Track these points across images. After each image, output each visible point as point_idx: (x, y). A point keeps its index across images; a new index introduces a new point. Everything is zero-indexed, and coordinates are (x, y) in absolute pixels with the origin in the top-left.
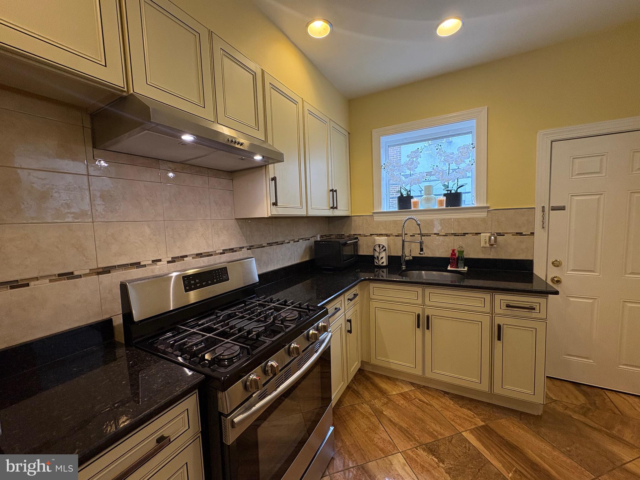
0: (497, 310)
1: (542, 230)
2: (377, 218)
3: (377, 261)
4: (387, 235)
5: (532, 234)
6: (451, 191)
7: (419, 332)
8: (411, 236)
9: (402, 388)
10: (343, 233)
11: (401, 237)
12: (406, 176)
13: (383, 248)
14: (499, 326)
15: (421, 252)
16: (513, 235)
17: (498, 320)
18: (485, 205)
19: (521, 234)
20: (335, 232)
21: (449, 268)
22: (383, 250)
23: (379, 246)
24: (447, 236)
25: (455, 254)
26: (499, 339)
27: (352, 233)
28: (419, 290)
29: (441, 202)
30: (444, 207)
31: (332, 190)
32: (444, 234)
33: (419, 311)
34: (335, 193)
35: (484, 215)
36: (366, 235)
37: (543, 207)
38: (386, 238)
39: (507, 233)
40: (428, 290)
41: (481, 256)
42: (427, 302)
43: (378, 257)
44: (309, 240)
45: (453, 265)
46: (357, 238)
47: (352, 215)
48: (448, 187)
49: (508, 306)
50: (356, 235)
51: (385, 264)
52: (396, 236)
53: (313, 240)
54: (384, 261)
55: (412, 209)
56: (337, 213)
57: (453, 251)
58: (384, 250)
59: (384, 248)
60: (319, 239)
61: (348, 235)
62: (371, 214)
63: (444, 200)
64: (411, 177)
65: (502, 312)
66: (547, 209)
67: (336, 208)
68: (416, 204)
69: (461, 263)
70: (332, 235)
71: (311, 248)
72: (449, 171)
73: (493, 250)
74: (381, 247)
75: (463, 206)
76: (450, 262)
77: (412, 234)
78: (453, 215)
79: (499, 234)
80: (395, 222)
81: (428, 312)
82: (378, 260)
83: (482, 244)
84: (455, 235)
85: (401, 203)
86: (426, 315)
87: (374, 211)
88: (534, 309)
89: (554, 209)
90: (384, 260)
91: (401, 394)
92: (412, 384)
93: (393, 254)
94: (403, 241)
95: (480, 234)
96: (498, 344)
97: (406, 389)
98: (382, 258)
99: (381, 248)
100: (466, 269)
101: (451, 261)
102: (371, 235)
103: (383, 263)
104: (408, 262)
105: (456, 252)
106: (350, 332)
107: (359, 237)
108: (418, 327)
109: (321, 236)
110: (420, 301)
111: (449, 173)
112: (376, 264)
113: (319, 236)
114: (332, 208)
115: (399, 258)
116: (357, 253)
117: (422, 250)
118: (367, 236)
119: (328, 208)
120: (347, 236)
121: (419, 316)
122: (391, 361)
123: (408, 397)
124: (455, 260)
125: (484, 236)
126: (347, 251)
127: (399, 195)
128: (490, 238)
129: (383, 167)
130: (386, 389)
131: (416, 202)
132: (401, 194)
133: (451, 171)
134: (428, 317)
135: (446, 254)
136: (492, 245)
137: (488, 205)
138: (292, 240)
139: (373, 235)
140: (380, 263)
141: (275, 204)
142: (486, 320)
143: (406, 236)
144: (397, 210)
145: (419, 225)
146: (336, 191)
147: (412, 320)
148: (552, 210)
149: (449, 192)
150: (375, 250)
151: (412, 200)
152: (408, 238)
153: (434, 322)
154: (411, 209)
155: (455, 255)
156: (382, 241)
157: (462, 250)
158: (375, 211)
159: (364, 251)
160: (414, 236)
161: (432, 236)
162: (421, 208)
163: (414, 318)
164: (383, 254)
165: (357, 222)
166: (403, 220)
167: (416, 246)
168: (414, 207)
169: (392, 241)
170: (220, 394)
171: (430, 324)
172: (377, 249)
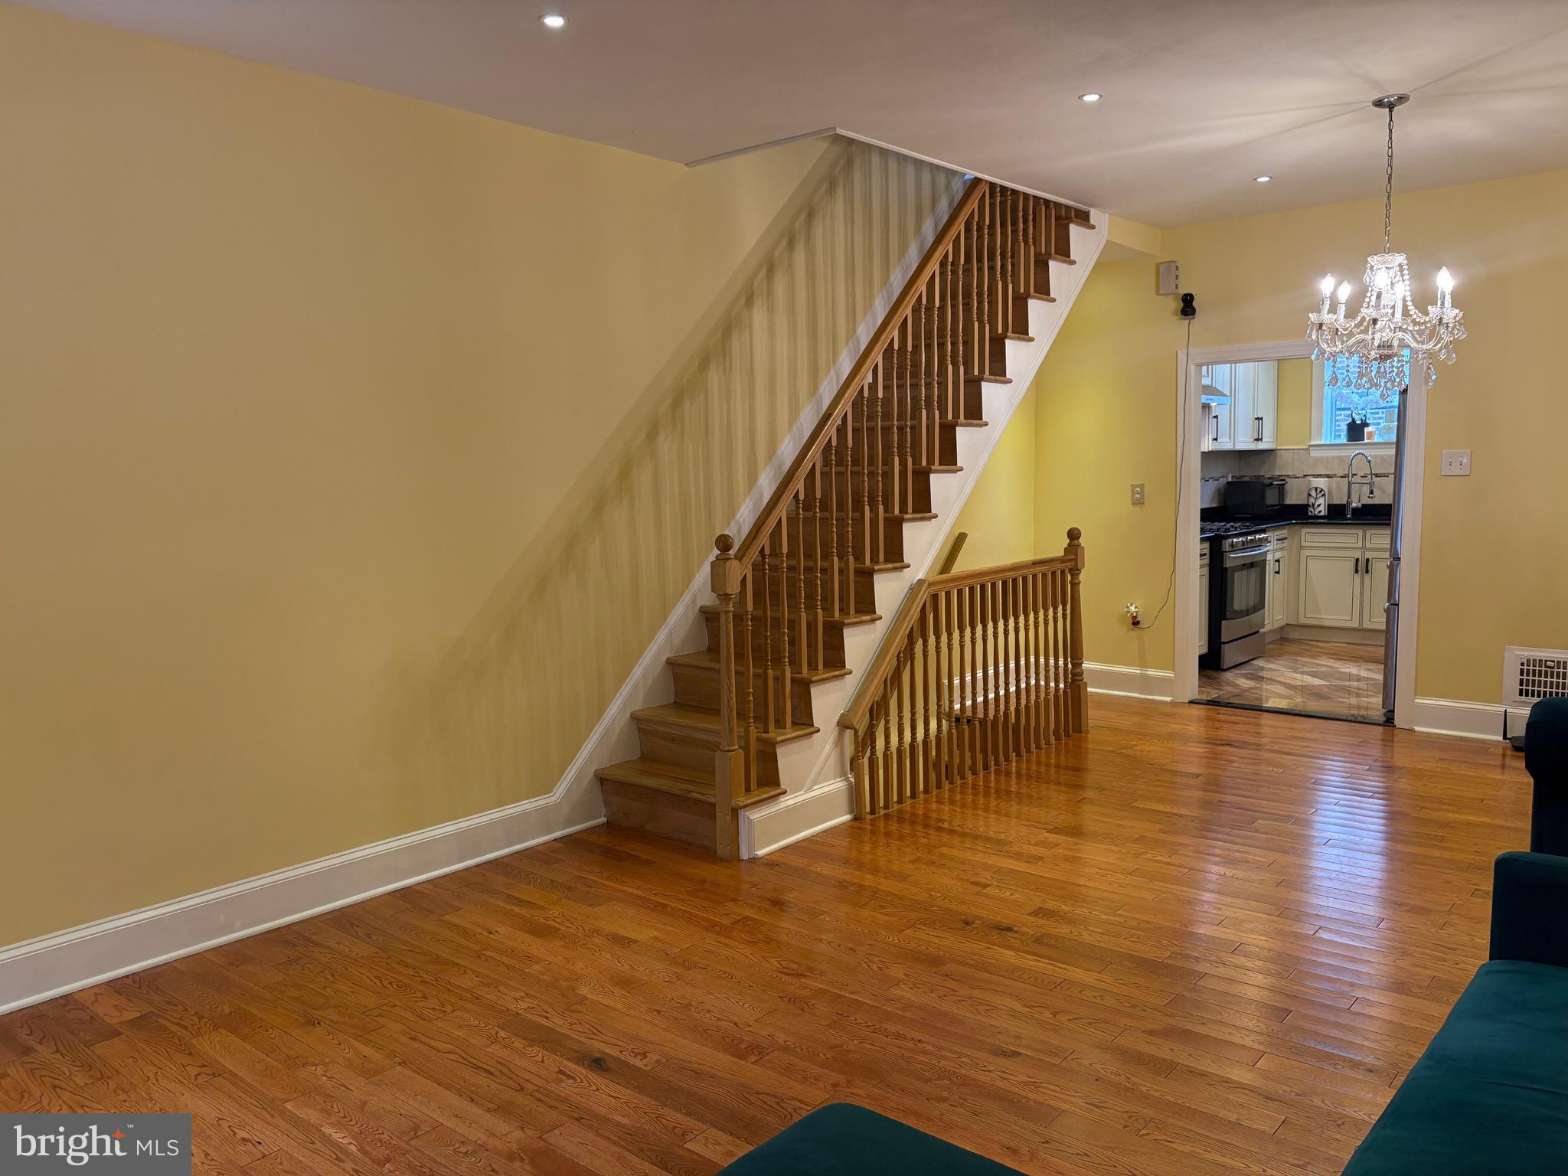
2: (1314, 453)
3: (1312, 510)
4: (1328, 476)
7: (1357, 577)
8: (1362, 477)
10: (1262, 473)
11: (1347, 478)
13: (1321, 492)
15: (1370, 498)
20: (1252, 472)
22: (1321, 494)
23: (1316, 490)
27: (1277, 473)
28: (1360, 532)
31: (1257, 419)
33: (1358, 555)
34: (1261, 421)
36: (1298, 476)
38: (1326, 479)
40: (1369, 532)
42: (1368, 545)
43: (1313, 505)
44: (1218, 480)
46: (1284, 480)
47: (1279, 448)
50: (1282, 476)
51: (1322, 514)
52: (1341, 477)
53: (1223, 481)
54: (1322, 510)
55: (1366, 441)
56: (1261, 446)
58: (1323, 495)
59: (1323, 493)
60: (1230, 480)
61: (1270, 476)
62: (1307, 447)
64: (1367, 398)
67: (1261, 439)
68: (1370, 435)
70: (1244, 476)
71: (1219, 490)
74: (1319, 490)
77: (1363, 475)
80: (1341, 459)
81: (1368, 555)
82: (1313, 508)
85: (1351, 433)
86: (1364, 558)
87: (1310, 441)
90: (1322, 508)
93: (1335, 502)
94: (1349, 485)
98: (1319, 505)
99: (1318, 492)
102: (1305, 476)
103: (1320, 512)
104: (1355, 510)
106: (1278, 573)
107: (1287, 480)
108: (1357, 571)
109: (1233, 477)
110: (1360, 545)
112: (1310, 514)
113: (1230, 475)
114: (1255, 440)
115: (1343, 506)
116: (1283, 501)
117: (1372, 492)
118: (1298, 478)
119: (1252, 440)
120: (1269, 478)
121: (1357, 560)
122: (1323, 616)
126: (1271, 498)
127: (1350, 420)
129: (1327, 384)
131: (1372, 432)
132: (1353, 420)
134: (1368, 560)
139: (1308, 475)
140: (1316, 512)
141: (1216, 439)
143: (1354, 476)
144: (1345, 441)
145: (1369, 462)
146: (1262, 419)
147: (1352, 564)
150: (1310, 495)
151: (1366, 430)
152: (1356, 480)
153: (1375, 566)
154: (1364, 440)
156: (1321, 483)
158: (1313, 443)
159: (1293, 498)
160: (1366, 477)
162: (1376, 439)
163: (1352, 563)
164: (1321, 501)
165: (1283, 458)
166: (1350, 456)
167: (1366, 489)
168: (1368, 439)
169: (1334, 485)
170: (1224, 541)
171: (1370, 569)
172: (1313, 493)
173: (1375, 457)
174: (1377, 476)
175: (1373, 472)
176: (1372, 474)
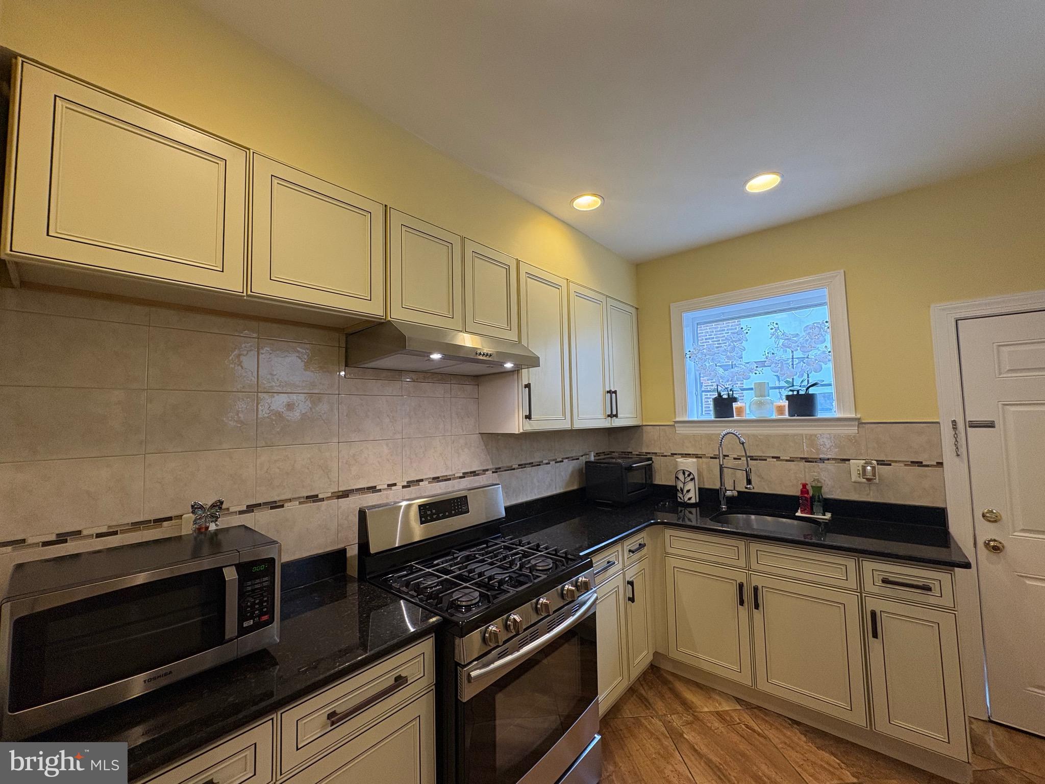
0: (869, 587)
1: (957, 459)
2: (680, 430)
3: (681, 496)
4: (697, 456)
5: (940, 464)
6: (798, 391)
7: (743, 612)
8: (735, 459)
9: (720, 704)
10: (630, 450)
11: (718, 460)
12: (725, 368)
13: (689, 475)
14: (873, 614)
15: (747, 485)
16: (906, 465)
17: (872, 604)
18: (853, 416)
19: (920, 464)
20: (618, 448)
21: (799, 514)
22: (689, 479)
23: (684, 473)
24: (793, 461)
25: (808, 490)
26: (875, 635)
27: (644, 450)
28: (741, 544)
29: (780, 410)
30: (787, 416)
31: (609, 392)
32: (789, 458)
33: (741, 578)
34: (614, 395)
35: (853, 430)
36: (665, 454)
37: (954, 422)
38: (695, 460)
39: (896, 462)
40: (755, 546)
41: (854, 497)
42: (754, 566)
43: (682, 490)
44: (578, 459)
45: (805, 510)
46: (650, 459)
47: (644, 424)
48: (793, 386)
49: (885, 581)
50: (649, 453)
51: (693, 501)
52: (711, 458)
53: (583, 460)
54: (692, 496)
55: (735, 418)
56: (617, 423)
57: (804, 486)
58: (692, 480)
59: (691, 477)
60: (592, 459)
61: (637, 453)
62: (672, 423)
63: (785, 406)
64: (732, 370)
65: (875, 590)
66: (961, 425)
67: (616, 416)
68: (740, 410)
69: (817, 507)
70: (614, 452)
71: (580, 471)
72: (793, 361)
73: (873, 487)
74: (687, 474)
75: (820, 415)
76: (800, 504)
77: (736, 456)
78: (802, 428)
79: (881, 463)
80: (709, 437)
81: (757, 581)
82: (683, 494)
83: (854, 477)
84: (807, 460)
85: (718, 408)
86: (753, 585)
87: (675, 418)
88: (930, 589)
89: (974, 425)
90: (691, 494)
91: (717, 713)
92: (738, 700)
93: (707, 486)
94: (721, 468)
95: (849, 460)
96: (875, 644)
97: (726, 707)
98: (688, 491)
99: (686, 476)
100: (828, 516)
101: (801, 501)
102: (673, 454)
103: (690, 499)
104: (730, 500)
105: (809, 487)
106: (632, 599)
107: (653, 457)
108: (742, 603)
109: (598, 454)
110: (742, 563)
111: (793, 364)
112: (679, 500)
113: (592, 454)
114: (609, 416)
115: (716, 492)
116: (652, 481)
117: (749, 482)
118: (666, 456)
119: (603, 416)
120: (637, 455)
121: (741, 586)
122: (700, 655)
123: (728, 718)
124: (807, 501)
125: (856, 465)
126: (637, 478)
127: (716, 395)
128: (864, 468)
129: (688, 356)
130: (693, 702)
131: (741, 407)
132: (719, 394)
133: (795, 362)
134: (756, 589)
135: (793, 490)
136: (869, 480)
137: (859, 416)
138: (553, 460)
139: (676, 454)
140: (686, 499)
141: (529, 417)
142: (852, 602)
143: (726, 458)
144: (712, 417)
145: (743, 444)
146: (615, 392)
148: (970, 427)
149: (795, 393)
150: (678, 478)
151: (735, 405)
152: (729, 462)
153: (767, 598)
154: (733, 417)
155: (807, 492)
156: (689, 464)
157: (819, 485)
158: (677, 419)
159: (662, 478)
160: (740, 459)
161: (768, 460)
162: (748, 415)
163: (734, 590)
164: (690, 486)
165: (650, 435)
166: (720, 434)
167: (741, 476)
168: (738, 415)
169: (704, 466)
170: (457, 641)
171: (760, 601)
172: (681, 477)
173: (748, 436)
174: (752, 458)
175: (748, 454)
176: (747, 457)
